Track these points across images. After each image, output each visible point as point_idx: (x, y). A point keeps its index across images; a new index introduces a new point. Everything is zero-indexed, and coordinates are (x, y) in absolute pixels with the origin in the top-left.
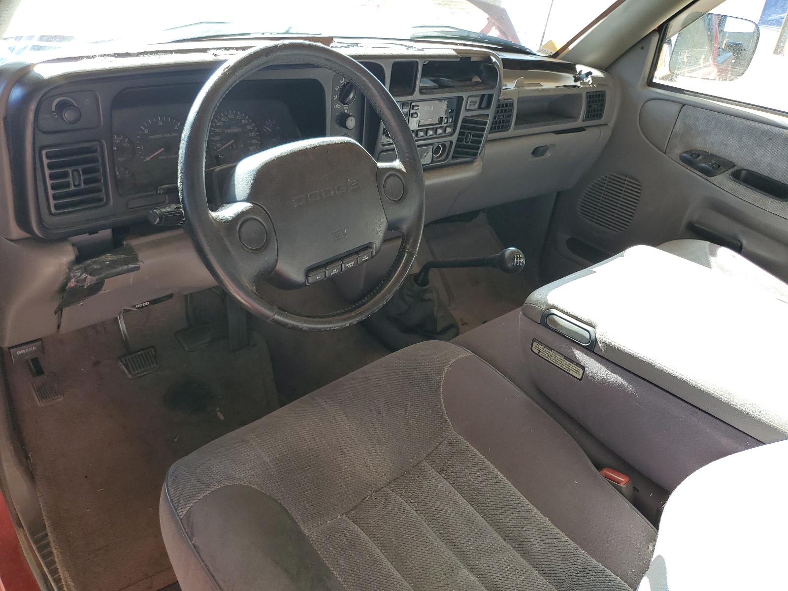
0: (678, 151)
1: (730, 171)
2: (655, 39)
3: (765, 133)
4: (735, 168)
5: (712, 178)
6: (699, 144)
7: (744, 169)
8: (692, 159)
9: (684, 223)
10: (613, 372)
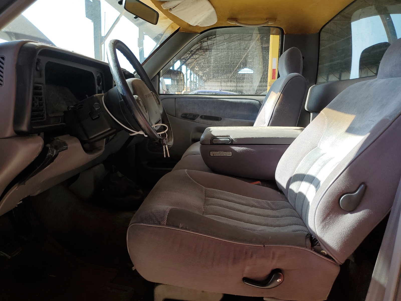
0: (180, 114)
1: (199, 117)
2: (158, 77)
3: (205, 101)
4: (200, 116)
5: (195, 121)
6: (185, 111)
7: (203, 116)
8: (185, 116)
9: (191, 140)
10: (241, 147)
